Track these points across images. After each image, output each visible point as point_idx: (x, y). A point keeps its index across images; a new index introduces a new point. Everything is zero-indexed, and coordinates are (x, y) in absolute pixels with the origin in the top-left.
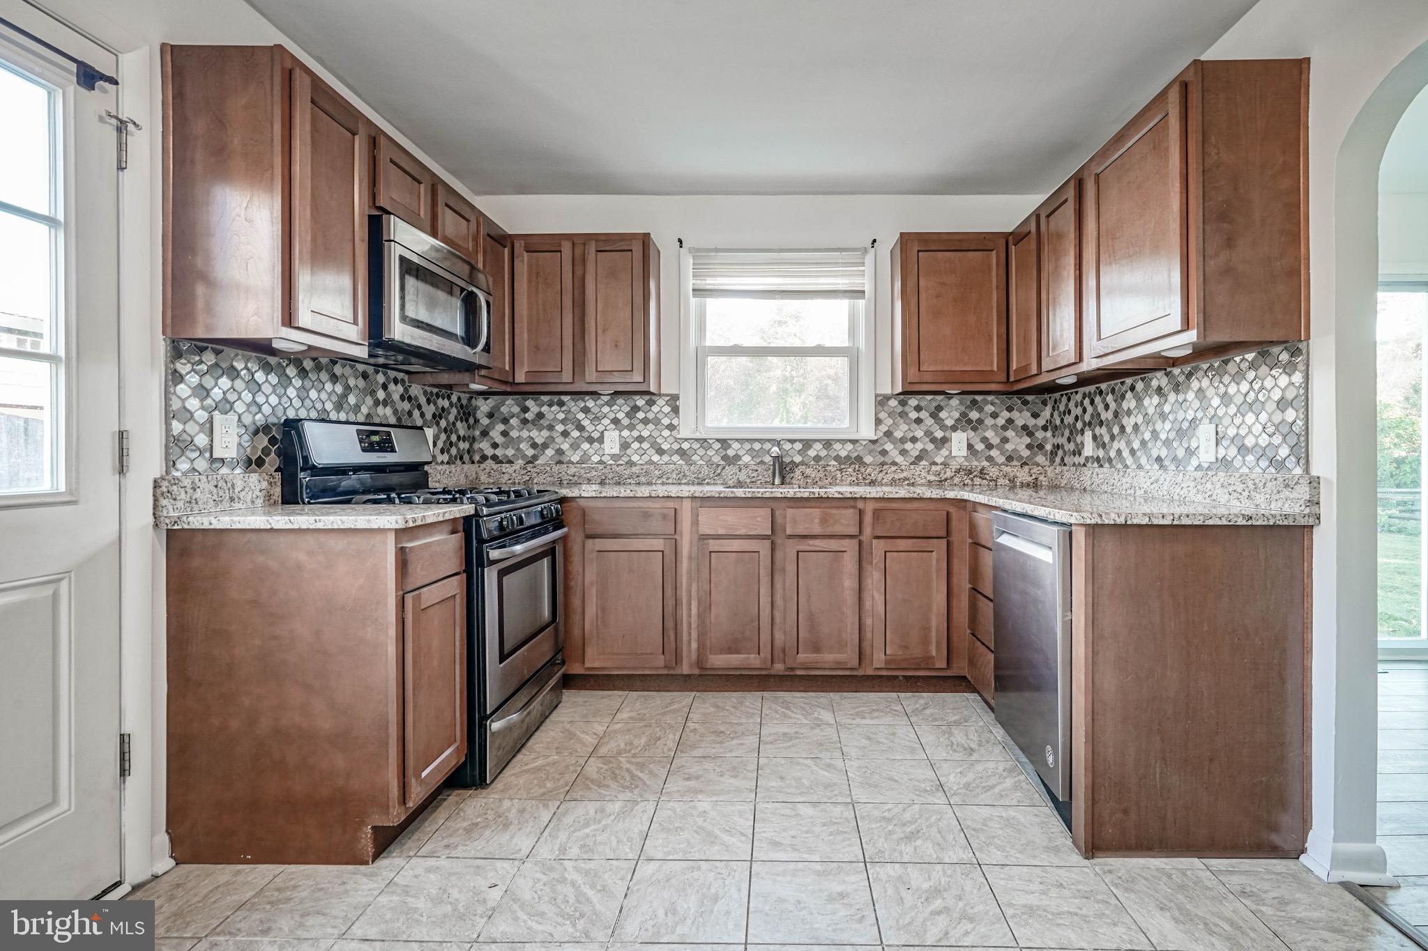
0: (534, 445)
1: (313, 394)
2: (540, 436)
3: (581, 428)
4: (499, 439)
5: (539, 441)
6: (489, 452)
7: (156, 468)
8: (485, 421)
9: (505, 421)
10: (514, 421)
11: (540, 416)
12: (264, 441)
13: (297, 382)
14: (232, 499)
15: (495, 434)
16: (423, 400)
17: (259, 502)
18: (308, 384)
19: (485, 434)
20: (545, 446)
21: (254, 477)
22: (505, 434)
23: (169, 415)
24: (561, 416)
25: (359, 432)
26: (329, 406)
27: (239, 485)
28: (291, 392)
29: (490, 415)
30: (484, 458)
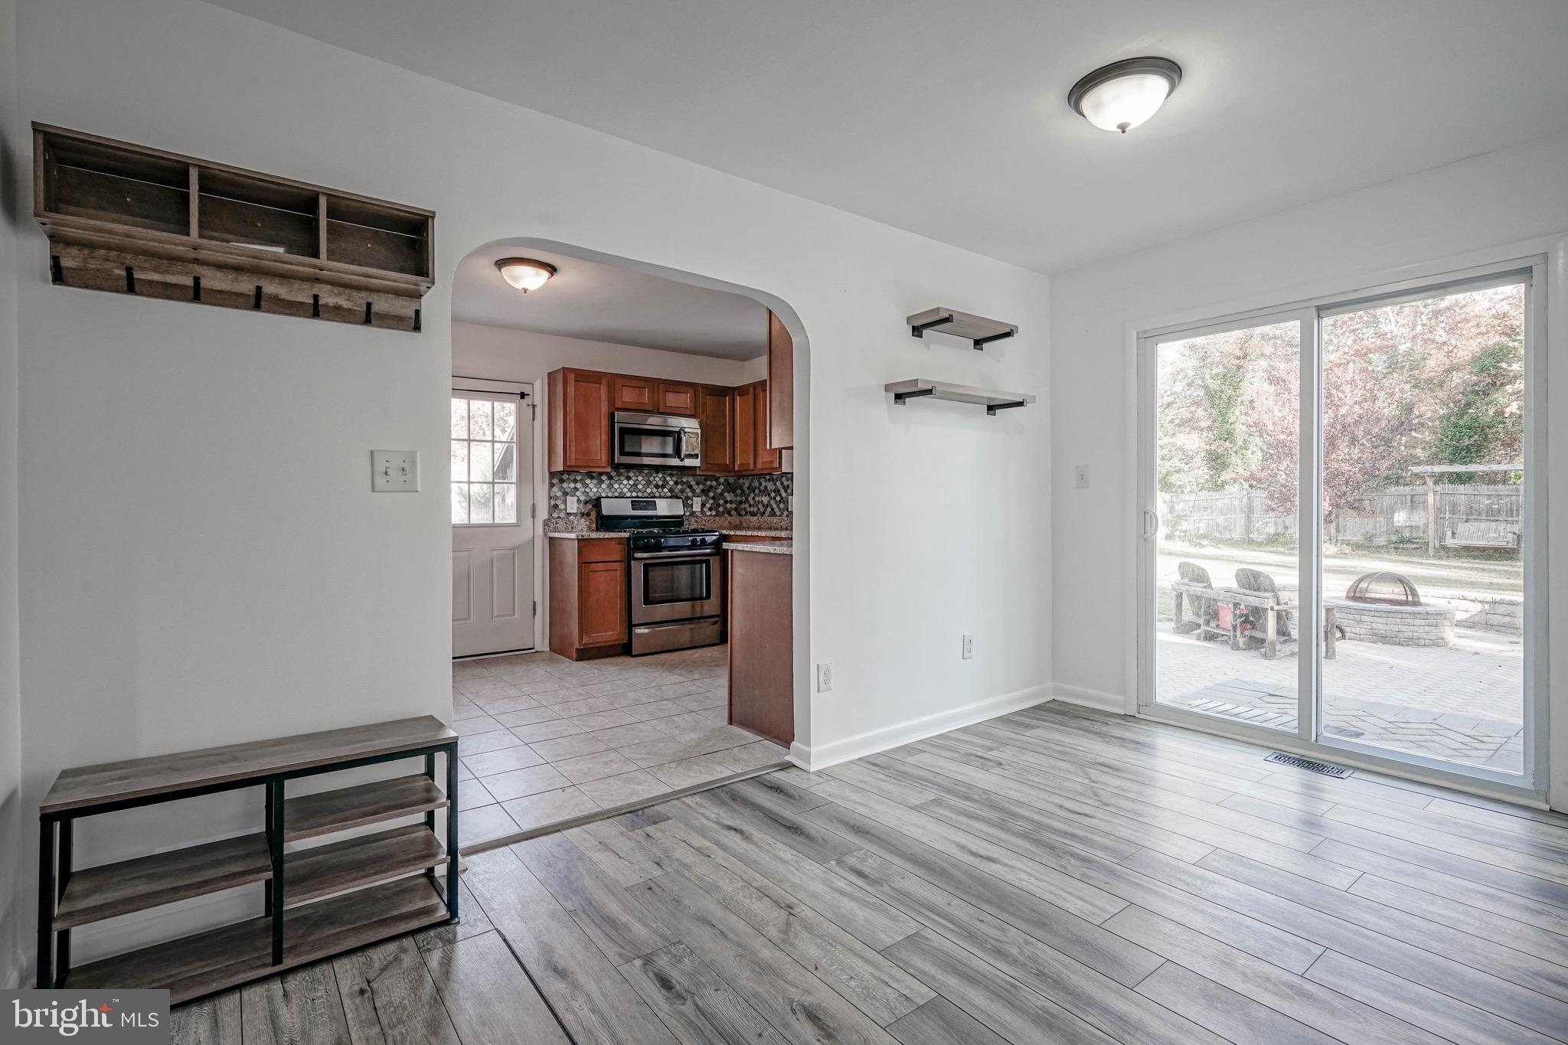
0: (763, 506)
1: (616, 486)
2: (765, 499)
3: (780, 495)
4: (752, 502)
5: (765, 503)
6: (748, 509)
7: (546, 516)
8: (747, 492)
9: (754, 492)
10: (757, 491)
11: (766, 487)
12: (590, 506)
13: (607, 482)
14: (572, 528)
15: (750, 499)
16: (693, 483)
17: (585, 530)
18: (613, 482)
19: (747, 499)
20: (767, 506)
21: (583, 520)
22: (754, 499)
23: (550, 498)
24: (773, 488)
25: (632, 501)
26: (625, 490)
27: (576, 522)
28: (604, 486)
29: (748, 488)
30: (747, 513)
